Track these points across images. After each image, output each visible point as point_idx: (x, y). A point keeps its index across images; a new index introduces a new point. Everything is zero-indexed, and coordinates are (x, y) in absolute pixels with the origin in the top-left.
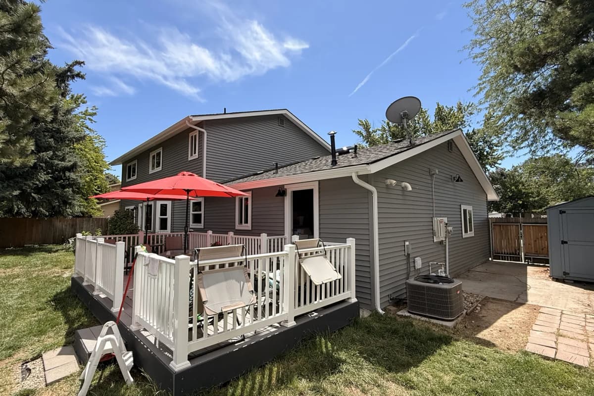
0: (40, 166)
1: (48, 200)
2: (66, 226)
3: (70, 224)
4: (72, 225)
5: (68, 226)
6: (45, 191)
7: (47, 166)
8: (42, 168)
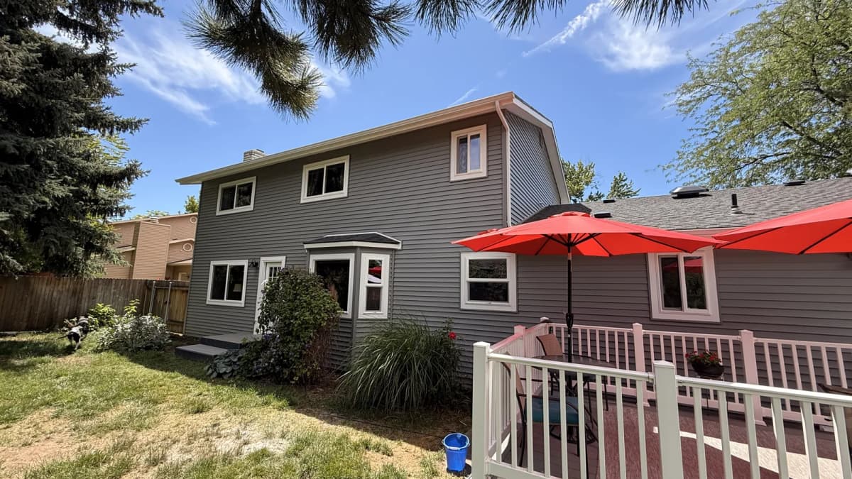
0: (47, 165)
1: (60, 239)
2: (61, 293)
3: (68, 290)
4: (74, 293)
5: (65, 293)
6: (50, 220)
7: (61, 168)
8: (51, 171)
